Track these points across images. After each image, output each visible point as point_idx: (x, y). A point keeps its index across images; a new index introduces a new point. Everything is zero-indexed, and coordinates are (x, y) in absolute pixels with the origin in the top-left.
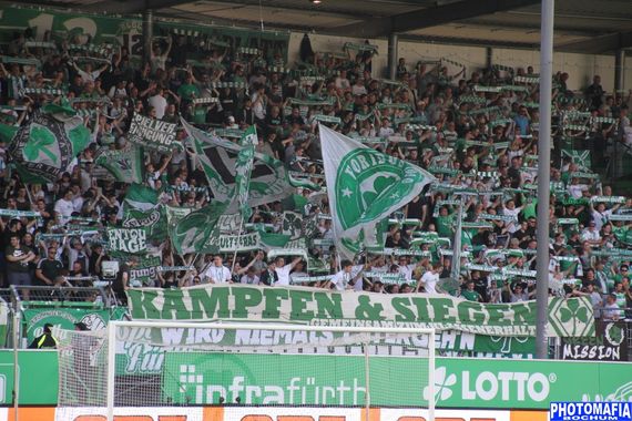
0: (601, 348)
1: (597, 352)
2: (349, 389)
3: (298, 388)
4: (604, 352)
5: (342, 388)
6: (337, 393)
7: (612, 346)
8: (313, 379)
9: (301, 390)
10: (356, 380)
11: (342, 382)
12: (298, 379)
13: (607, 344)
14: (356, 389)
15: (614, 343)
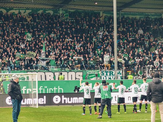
0: (137, 76)
1: (136, 77)
2: (57, 89)
3: (42, 89)
4: (138, 77)
5: (55, 89)
6: (54, 90)
7: (140, 76)
8: (46, 87)
9: (43, 89)
10: (59, 87)
11: (55, 87)
12: (42, 87)
13: (139, 75)
14: (59, 89)
15: (140, 75)
